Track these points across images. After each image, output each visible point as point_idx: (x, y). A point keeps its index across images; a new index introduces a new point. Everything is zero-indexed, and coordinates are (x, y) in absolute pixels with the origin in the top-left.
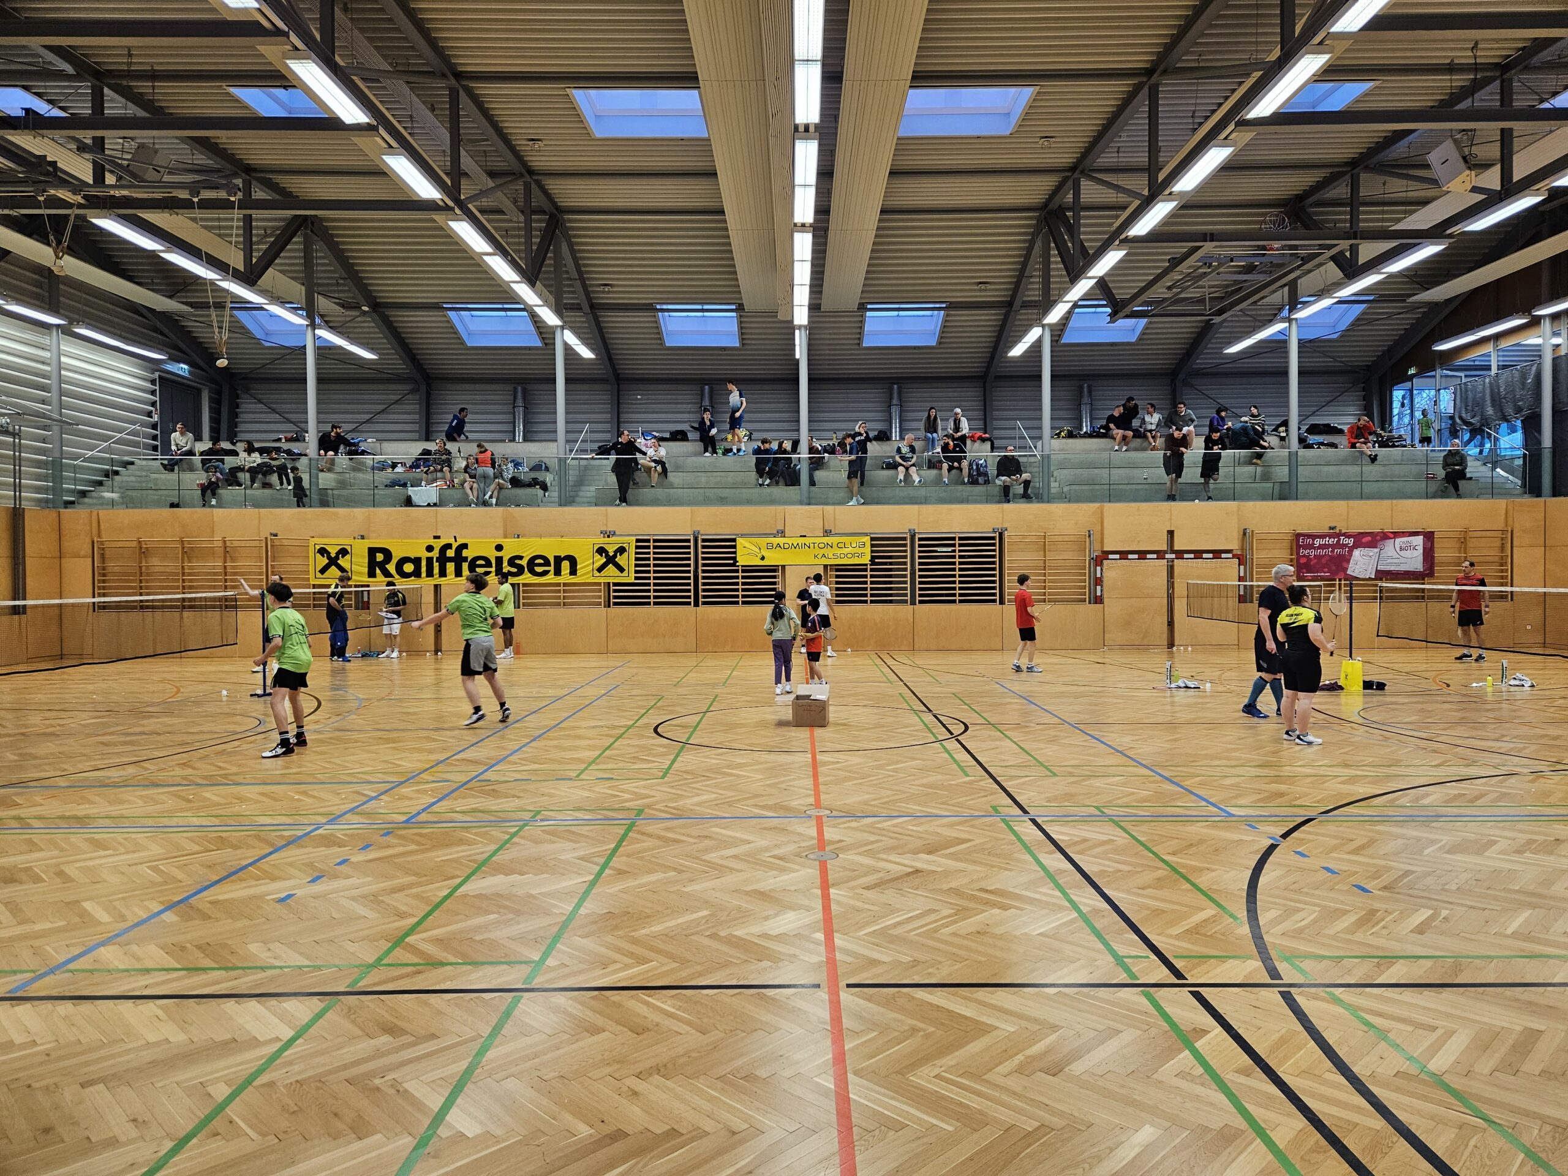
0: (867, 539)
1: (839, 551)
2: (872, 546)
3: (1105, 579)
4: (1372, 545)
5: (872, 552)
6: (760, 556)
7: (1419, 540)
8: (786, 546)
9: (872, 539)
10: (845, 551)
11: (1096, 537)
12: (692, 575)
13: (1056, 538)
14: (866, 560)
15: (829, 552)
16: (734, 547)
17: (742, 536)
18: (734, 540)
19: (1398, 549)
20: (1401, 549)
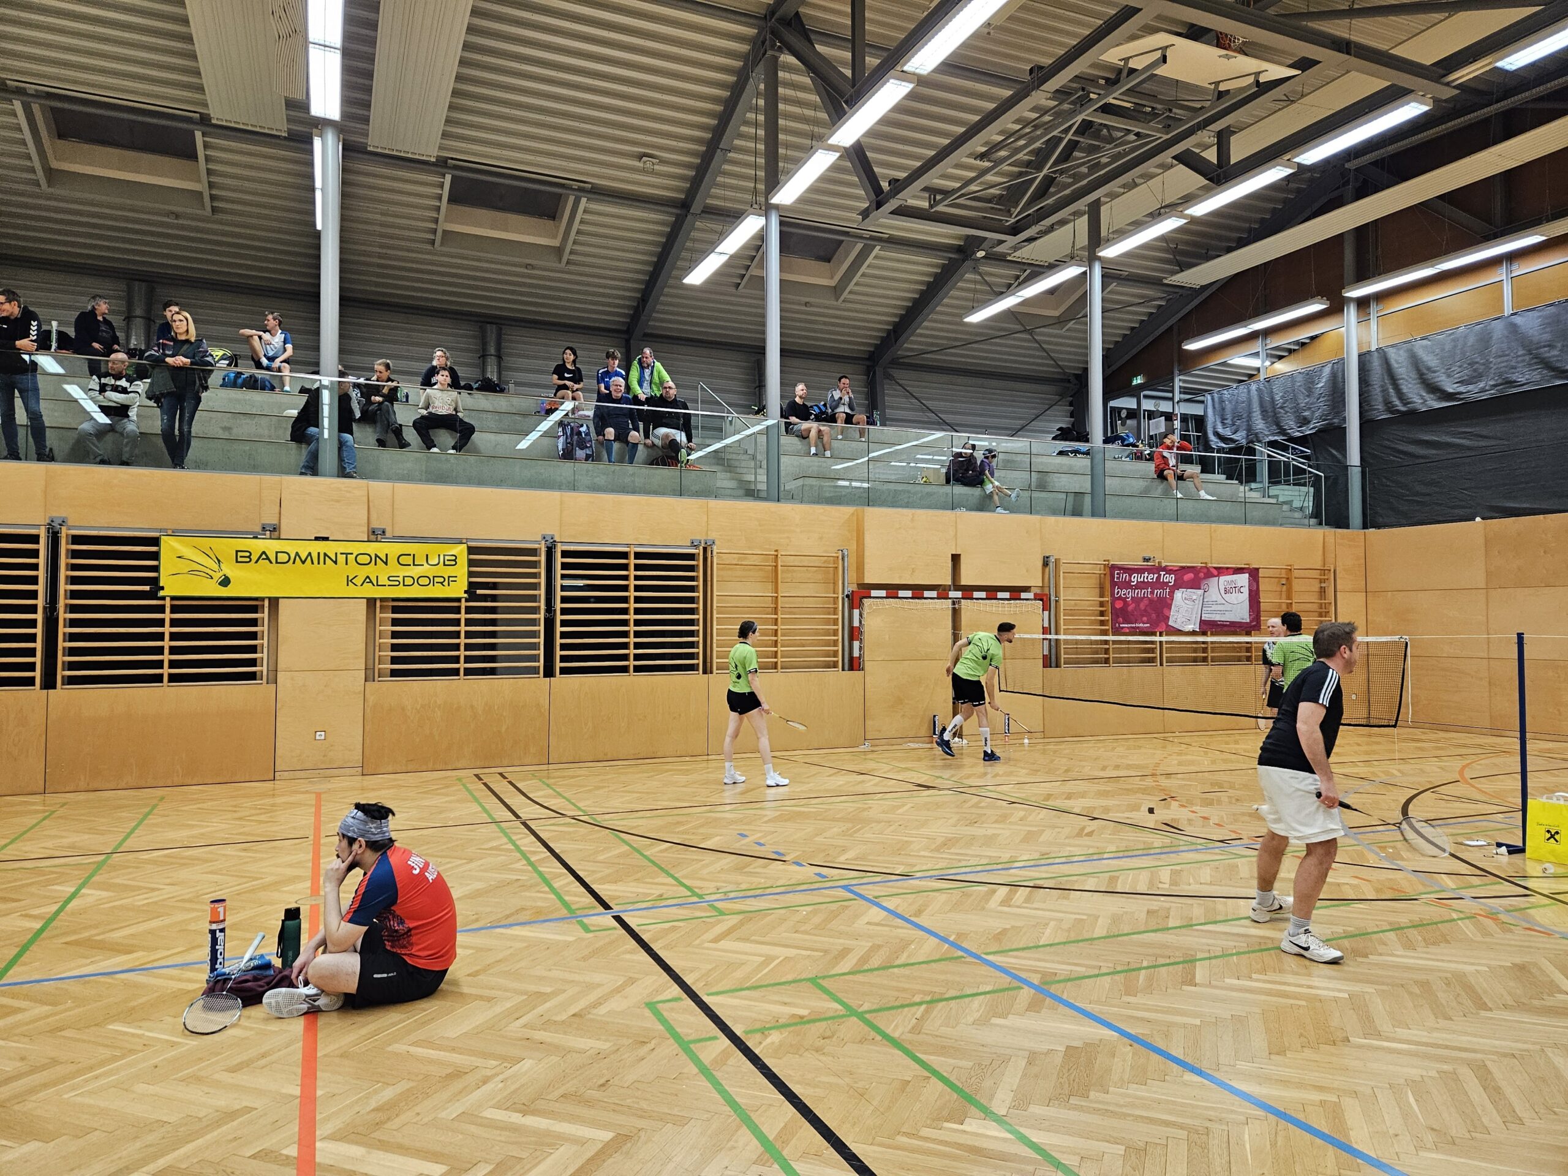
0: (461, 550)
1: (402, 572)
2: (471, 563)
3: (866, 630)
4: (1195, 585)
5: (471, 574)
6: (218, 576)
7: (1243, 579)
8: (283, 557)
9: (471, 550)
10: (415, 572)
11: (851, 562)
12: (39, 617)
13: (791, 561)
14: (458, 589)
15: (382, 573)
16: (156, 556)
17: (175, 533)
18: (155, 541)
19: (1223, 592)
20: (1226, 592)
